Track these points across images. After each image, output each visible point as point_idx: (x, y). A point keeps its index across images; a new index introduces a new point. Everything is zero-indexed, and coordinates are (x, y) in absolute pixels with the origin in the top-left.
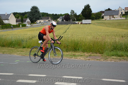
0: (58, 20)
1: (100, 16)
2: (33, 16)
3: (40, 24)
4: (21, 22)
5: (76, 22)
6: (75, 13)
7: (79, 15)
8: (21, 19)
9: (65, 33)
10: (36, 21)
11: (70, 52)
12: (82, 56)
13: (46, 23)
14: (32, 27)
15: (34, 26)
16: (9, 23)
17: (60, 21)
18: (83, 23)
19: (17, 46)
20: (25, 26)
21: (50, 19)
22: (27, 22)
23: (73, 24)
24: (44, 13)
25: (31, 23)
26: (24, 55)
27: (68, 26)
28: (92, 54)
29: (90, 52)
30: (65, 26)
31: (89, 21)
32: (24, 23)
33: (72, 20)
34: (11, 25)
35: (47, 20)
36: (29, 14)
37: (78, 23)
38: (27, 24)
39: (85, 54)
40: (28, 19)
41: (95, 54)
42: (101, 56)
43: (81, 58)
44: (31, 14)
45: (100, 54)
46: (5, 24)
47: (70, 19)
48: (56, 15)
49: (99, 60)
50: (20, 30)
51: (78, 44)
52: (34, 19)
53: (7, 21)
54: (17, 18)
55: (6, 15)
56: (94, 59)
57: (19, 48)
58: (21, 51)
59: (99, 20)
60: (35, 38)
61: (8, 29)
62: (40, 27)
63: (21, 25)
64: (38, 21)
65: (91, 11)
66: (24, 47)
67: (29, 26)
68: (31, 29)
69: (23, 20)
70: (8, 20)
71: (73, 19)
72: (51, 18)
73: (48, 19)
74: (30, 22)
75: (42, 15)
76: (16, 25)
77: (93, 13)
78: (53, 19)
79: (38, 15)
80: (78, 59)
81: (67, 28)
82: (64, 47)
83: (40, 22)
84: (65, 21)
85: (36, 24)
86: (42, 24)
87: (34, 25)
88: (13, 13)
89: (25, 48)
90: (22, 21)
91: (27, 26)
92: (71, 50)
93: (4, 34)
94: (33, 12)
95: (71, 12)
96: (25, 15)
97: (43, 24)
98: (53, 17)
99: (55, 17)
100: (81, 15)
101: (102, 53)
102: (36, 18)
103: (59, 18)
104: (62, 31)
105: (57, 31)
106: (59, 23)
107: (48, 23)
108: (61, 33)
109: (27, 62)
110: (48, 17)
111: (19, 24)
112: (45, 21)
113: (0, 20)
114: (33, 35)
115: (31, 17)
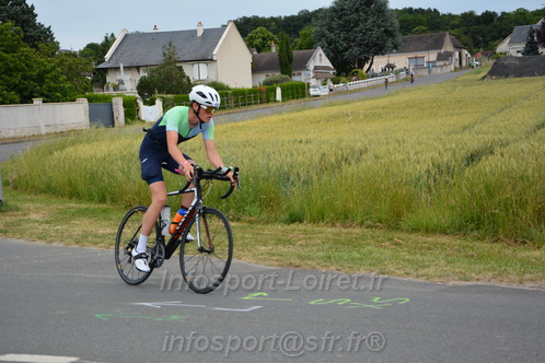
0: (504, 47)
2: (347, 31)
3: (391, 78)
4: (277, 75)
8: (281, 51)
10: (367, 59)
13: (425, 73)
14: (341, 98)
15: (354, 91)
16: (214, 80)
17: (513, 52)
19: (255, 209)
20: (304, 96)
21: (448, 47)
22: (316, 68)
24: (411, 9)
25: (338, 74)
26: (293, 261)
32: (296, 79)
34: (227, 88)
35: (433, 56)
36: (327, 20)
38: (313, 82)
40: (320, 51)
44: (334, 24)
48: (488, 17)
50: (274, 118)
52: (356, 50)
53: (203, 66)
54: (259, 51)
55: (200, 34)
57: (267, 223)
58: (279, 242)
60: (358, 160)
62: (389, 95)
63: (279, 91)
64: (379, 63)
66: (295, 219)
67: (324, 91)
68: (334, 110)
69: (291, 60)
70: (211, 65)
72: (458, 38)
73: (438, 44)
74: (328, 68)
75: (402, 21)
76: (254, 91)
78: (465, 46)
79: (379, 26)
82: (540, 216)
83: (391, 66)
85: (363, 78)
86: (397, 82)
87: (353, 85)
88: (236, 22)
89: (301, 222)
90: (287, 64)
91: (312, 92)
94: (350, 9)
96: (301, 27)
97: (406, 80)
98: (466, 33)
99: (480, 32)
102: (367, 45)
103: (505, 37)
104: (523, 117)
105: (493, 118)
106: (506, 67)
107: (439, 70)
108: (516, 127)
109: (312, 303)
110: (436, 35)
111: (270, 84)
112: (416, 57)
113: (169, 64)
114: (344, 144)
115: (336, 42)
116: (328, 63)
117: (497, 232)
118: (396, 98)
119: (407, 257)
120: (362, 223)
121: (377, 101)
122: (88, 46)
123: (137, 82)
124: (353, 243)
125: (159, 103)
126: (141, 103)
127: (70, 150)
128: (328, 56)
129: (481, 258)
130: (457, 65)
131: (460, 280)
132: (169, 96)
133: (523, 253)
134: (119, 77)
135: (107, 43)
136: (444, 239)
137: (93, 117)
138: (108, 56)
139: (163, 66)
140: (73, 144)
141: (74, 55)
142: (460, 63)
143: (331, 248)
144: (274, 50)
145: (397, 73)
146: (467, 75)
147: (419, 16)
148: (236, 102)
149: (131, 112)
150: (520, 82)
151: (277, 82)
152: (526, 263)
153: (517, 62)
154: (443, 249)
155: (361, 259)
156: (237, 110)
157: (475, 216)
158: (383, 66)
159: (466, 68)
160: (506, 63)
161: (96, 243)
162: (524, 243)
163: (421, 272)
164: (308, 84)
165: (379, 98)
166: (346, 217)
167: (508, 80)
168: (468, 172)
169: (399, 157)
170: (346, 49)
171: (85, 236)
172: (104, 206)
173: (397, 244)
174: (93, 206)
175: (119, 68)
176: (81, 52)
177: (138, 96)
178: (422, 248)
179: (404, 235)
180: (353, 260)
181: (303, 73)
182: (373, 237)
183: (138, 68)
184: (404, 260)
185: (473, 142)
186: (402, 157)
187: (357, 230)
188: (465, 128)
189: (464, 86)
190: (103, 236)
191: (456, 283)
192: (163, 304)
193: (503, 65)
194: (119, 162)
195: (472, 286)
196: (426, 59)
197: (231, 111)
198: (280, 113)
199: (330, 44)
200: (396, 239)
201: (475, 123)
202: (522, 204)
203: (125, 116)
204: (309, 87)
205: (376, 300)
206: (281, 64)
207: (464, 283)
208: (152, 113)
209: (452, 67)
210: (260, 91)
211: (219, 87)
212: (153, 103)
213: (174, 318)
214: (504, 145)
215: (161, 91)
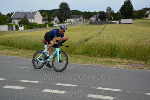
0: (92, 19)
1: (143, 14)
2: (62, 14)
3: (70, 23)
4: (48, 22)
5: (113, 22)
6: (112, 11)
7: (117, 13)
8: (48, 17)
9: (99, 34)
10: (66, 20)
11: (105, 58)
12: (120, 63)
13: (77, 23)
17: (93, 20)
18: (122, 23)
20: (53, 26)
21: (81, 18)
22: (55, 21)
23: (109, 24)
24: (74, 10)
25: (60, 22)
27: (103, 26)
28: (133, 62)
29: (130, 59)
30: (100, 26)
31: (130, 21)
32: (51, 23)
33: (108, 20)
34: (37, 24)
35: (78, 19)
36: (58, 11)
37: (116, 23)
38: (55, 24)
39: (124, 61)
40: (56, 17)
41: (137, 62)
42: (144, 64)
43: (119, 66)
45: (143, 61)
46: (31, 24)
47: (105, 18)
48: (89, 13)
49: (142, 69)
51: (115, 48)
52: (63, 18)
53: (32, 19)
54: (44, 17)
55: (32, 13)
56: (136, 68)
59: (142, 19)
61: (34, 29)
62: (70, 27)
63: (48, 25)
64: (68, 20)
65: (133, 8)
69: (50, 19)
70: (34, 19)
71: (109, 18)
72: (83, 16)
73: (79, 17)
74: (58, 21)
75: (73, 12)
76: (43, 25)
77: (134, 11)
78: (85, 18)
79: (68, 13)
80: (115, 67)
81: (102, 29)
82: (99, 51)
83: (70, 21)
84: (99, 20)
85: (65, 23)
88: (39, 11)
90: (50, 20)
91: (55, 25)
92: (106, 56)
93: (29, 35)
94: (63, 9)
95: (107, 10)
96: (53, 12)
97: (73, 24)
98: (85, 15)
99: (87, 15)
100: (120, 12)
101: (146, 61)
102: (66, 17)
103: (92, 17)
104: (96, 32)
105: (90, 32)
106: (92, 22)
107: (80, 22)
110: (79, 15)
111: (46, 24)
112: (75, 20)
113: (25, 18)
115: (60, 16)
117: (91, 55)
119: (73, 59)
122: (8, 14)
123: (18, 22)
125: (23, 26)
126: (19, 26)
127: (4, 35)
128: (58, 18)
129: (88, 60)
132: (25, 25)
133: (95, 59)
134: (14, 21)
135: (12, 13)
136: (81, 56)
137: (9, 29)
138: (12, 16)
139: (24, 19)
140: (5, 34)
141: (5, 15)
142: (84, 21)
146: (85, 24)
147: (76, 12)
148: (39, 27)
149: (17, 28)
150: (95, 25)
151: (48, 23)
152: (96, 61)
153: (94, 22)
157: (87, 51)
161: (9, 55)
163: (76, 62)
167: (93, 25)
168: (86, 43)
169: (72, 39)
171: (7, 53)
172: (11, 47)
173: (71, 57)
174: (9, 47)
175: (14, 19)
176: (6, 15)
178: (76, 57)
179: (73, 55)
181: (53, 22)
183: (18, 19)
185: (86, 37)
188: (85, 34)
189: (84, 26)
190: (11, 53)
194: (15, 38)
197: (38, 29)
198: (48, 29)
199: (58, 16)
202: (96, 49)
206: (48, 20)
207: (84, 65)
208: (21, 28)
209: (82, 22)
210: (44, 25)
211: (35, 24)
212: (22, 26)
213: (26, 71)
214: (92, 38)
215: (23, 24)
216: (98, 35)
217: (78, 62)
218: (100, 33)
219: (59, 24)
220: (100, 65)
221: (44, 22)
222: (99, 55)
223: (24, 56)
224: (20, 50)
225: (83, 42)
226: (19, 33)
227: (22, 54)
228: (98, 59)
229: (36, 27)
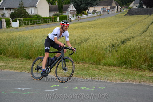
0: (132, 5)
3: (95, 15)
4: (58, 13)
8: (59, 5)
9: (145, 31)
10: (87, 8)
13: (106, 13)
15: (83, 19)
16: (37, 14)
17: (135, 7)
21: (114, 5)
22: (71, 11)
25: (78, 13)
30: (145, 17)
32: (64, 14)
34: (41, 17)
35: (109, 7)
38: (70, 16)
40: (72, 5)
46: (30, 16)
52: (84, 5)
53: (33, 9)
54: (51, 4)
61: (35, 25)
62: (95, 20)
63: (58, 18)
64: (91, 9)
67: (73, 18)
68: (77, 25)
69: (62, 8)
70: (35, 9)
72: (117, 2)
73: (110, 4)
74: (75, 11)
76: (50, 18)
78: (119, 4)
81: (151, 23)
82: (145, 61)
83: (95, 11)
84: (145, 7)
85: (86, 14)
86: (97, 16)
87: (83, 16)
89: (68, 62)
90: (61, 9)
93: (29, 35)
97: (100, 15)
102: (87, 4)
103: (132, 2)
104: (139, 28)
105: (129, 29)
107: (111, 12)
108: (136, 32)
109: (74, 88)
110: (110, 1)
111: (55, 16)
112: (103, 8)
113: (21, 8)
114: (81, 36)
115: (77, 2)
116: (75, 9)
117: (132, 66)
118: (98, 21)
119: (103, 74)
120: (88, 63)
121: (91, 22)
123: (10, 14)
124: (85, 69)
125: (18, 21)
126: (11, 21)
128: (74, 7)
129: (126, 74)
130: (117, 11)
131: (120, 81)
132: (21, 19)
133: (140, 73)
134: (3, 12)
136: (115, 68)
139: (19, 9)
142: (118, 10)
143: (78, 71)
144: (57, 4)
145: (97, 13)
146: (119, 14)
148: (44, 21)
149: (8, 24)
150: (137, 16)
151: (58, 15)
152: (141, 76)
153: (136, 10)
154: (114, 71)
155: (88, 74)
156: (44, 24)
157: (125, 61)
158: (93, 10)
159: (119, 12)
160: (132, 10)
162: (140, 69)
164: (68, 16)
165: (91, 21)
166: (83, 60)
167: (133, 16)
168: (123, 46)
170: (81, 5)
172: (1, 56)
173: (99, 69)
175: (3, 9)
177: (10, 18)
178: (107, 71)
179: (102, 67)
180: (86, 74)
181: (66, 12)
182: (92, 67)
183: (10, 9)
184: (102, 75)
185: (123, 36)
186: (101, 41)
187: (86, 65)
188: (120, 32)
189: (119, 18)
190: (2, 66)
191: (119, 82)
192: (25, 88)
193: (131, 11)
194: (6, 41)
195: (124, 83)
196: (107, 9)
197: (42, 24)
199: (75, 3)
200: (99, 68)
201: (123, 30)
202: (140, 57)
203: (6, 25)
204: (68, 17)
205: (94, 87)
206: (59, 9)
207: (122, 82)
208: (15, 24)
209: (115, 11)
210: (52, 18)
211: (38, 16)
212: (15, 21)
213: (29, 93)
214: (133, 38)
215: (18, 17)
216: (143, 32)
217: (111, 78)
218: (147, 30)
219: (76, 16)
220: (148, 83)
221: (53, 14)
222: (145, 66)
223: (23, 70)
224: (16, 60)
225: (118, 45)
226: (13, 32)
227: (20, 66)
228: (144, 73)
229: (39, 22)
